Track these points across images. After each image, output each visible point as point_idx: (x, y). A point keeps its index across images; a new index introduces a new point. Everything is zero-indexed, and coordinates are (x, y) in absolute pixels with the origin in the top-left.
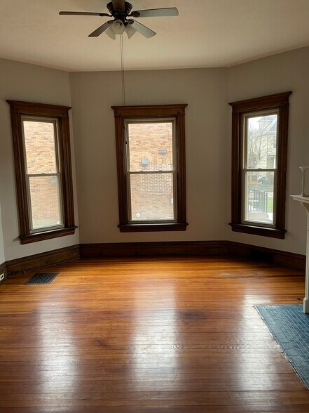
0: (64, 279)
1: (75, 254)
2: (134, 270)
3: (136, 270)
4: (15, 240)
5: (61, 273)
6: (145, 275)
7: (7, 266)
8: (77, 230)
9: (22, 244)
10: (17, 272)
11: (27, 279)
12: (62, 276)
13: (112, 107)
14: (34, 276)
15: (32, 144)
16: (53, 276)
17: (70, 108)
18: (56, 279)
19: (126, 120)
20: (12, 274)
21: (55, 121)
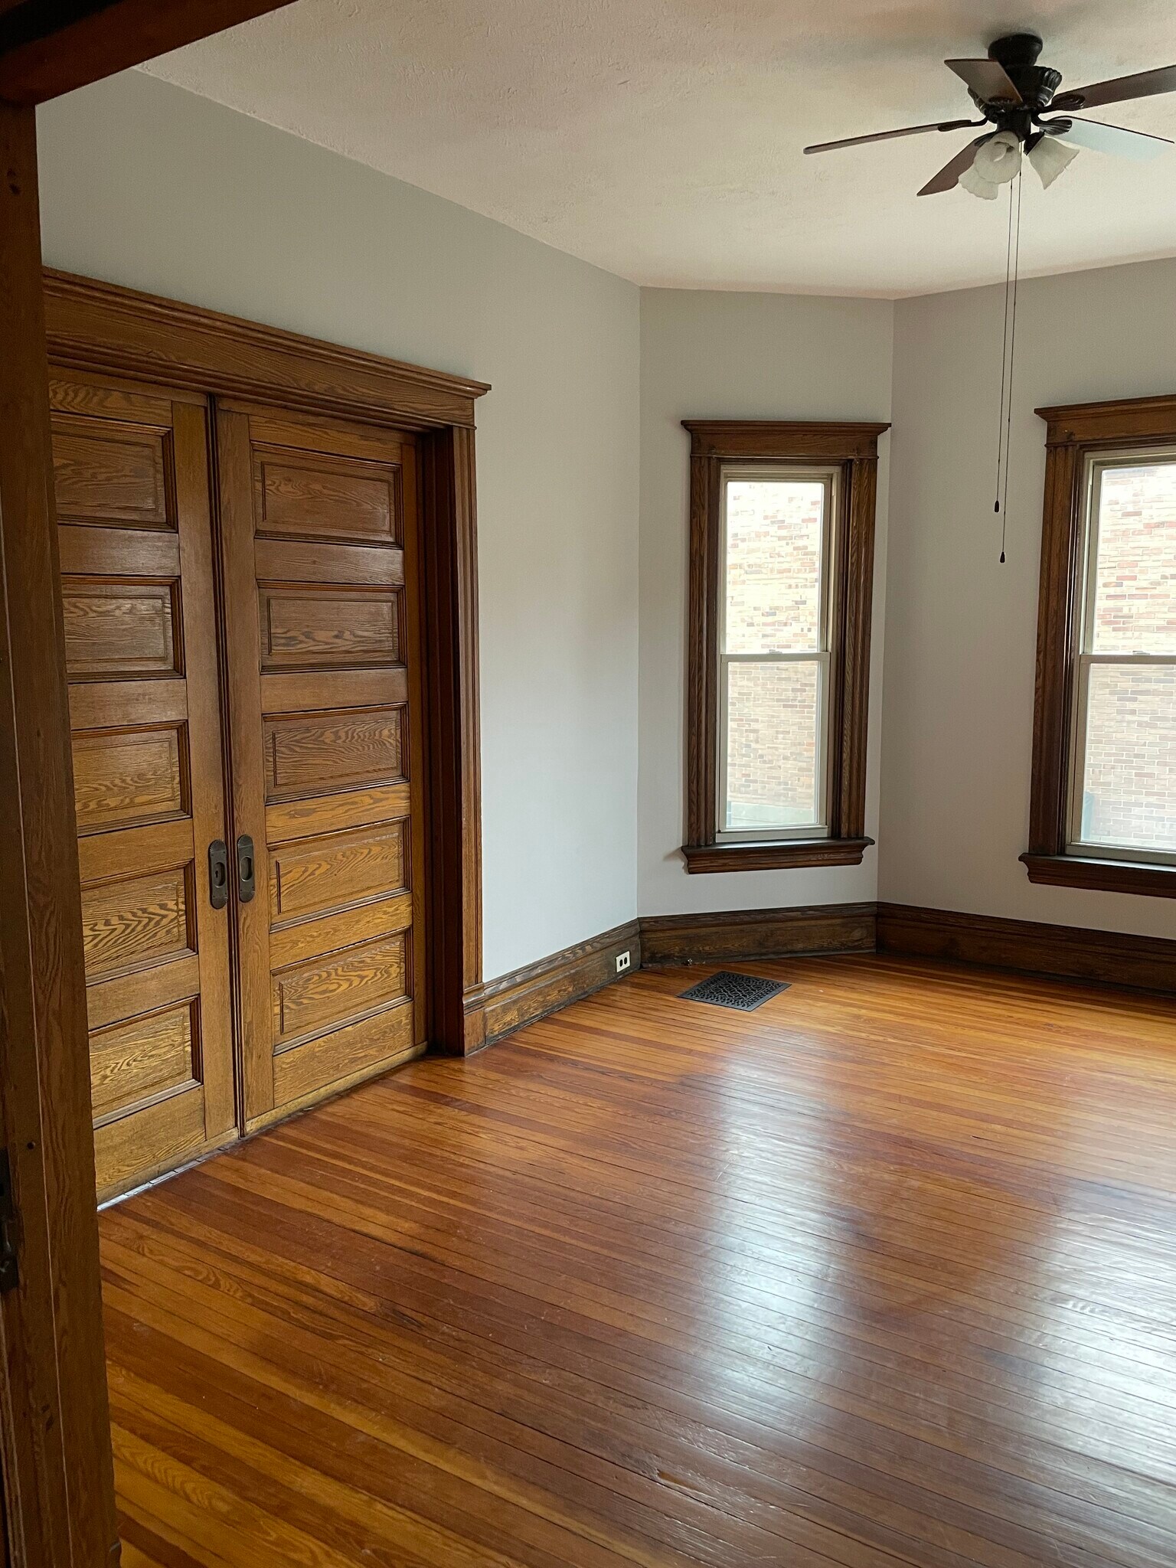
0: (801, 1006)
1: (857, 934)
2: (1059, 1030)
3: (1068, 1031)
4: (670, 856)
5: (797, 987)
6: (1096, 1056)
7: (642, 932)
8: (869, 852)
9: (691, 871)
10: (667, 957)
11: (691, 985)
12: (797, 996)
13: (1037, 411)
14: (715, 980)
15: (800, 543)
16: (771, 989)
17: (884, 427)
18: (776, 1000)
19: (1091, 458)
20: (653, 959)
21: (830, 477)
